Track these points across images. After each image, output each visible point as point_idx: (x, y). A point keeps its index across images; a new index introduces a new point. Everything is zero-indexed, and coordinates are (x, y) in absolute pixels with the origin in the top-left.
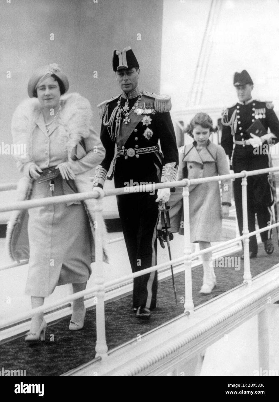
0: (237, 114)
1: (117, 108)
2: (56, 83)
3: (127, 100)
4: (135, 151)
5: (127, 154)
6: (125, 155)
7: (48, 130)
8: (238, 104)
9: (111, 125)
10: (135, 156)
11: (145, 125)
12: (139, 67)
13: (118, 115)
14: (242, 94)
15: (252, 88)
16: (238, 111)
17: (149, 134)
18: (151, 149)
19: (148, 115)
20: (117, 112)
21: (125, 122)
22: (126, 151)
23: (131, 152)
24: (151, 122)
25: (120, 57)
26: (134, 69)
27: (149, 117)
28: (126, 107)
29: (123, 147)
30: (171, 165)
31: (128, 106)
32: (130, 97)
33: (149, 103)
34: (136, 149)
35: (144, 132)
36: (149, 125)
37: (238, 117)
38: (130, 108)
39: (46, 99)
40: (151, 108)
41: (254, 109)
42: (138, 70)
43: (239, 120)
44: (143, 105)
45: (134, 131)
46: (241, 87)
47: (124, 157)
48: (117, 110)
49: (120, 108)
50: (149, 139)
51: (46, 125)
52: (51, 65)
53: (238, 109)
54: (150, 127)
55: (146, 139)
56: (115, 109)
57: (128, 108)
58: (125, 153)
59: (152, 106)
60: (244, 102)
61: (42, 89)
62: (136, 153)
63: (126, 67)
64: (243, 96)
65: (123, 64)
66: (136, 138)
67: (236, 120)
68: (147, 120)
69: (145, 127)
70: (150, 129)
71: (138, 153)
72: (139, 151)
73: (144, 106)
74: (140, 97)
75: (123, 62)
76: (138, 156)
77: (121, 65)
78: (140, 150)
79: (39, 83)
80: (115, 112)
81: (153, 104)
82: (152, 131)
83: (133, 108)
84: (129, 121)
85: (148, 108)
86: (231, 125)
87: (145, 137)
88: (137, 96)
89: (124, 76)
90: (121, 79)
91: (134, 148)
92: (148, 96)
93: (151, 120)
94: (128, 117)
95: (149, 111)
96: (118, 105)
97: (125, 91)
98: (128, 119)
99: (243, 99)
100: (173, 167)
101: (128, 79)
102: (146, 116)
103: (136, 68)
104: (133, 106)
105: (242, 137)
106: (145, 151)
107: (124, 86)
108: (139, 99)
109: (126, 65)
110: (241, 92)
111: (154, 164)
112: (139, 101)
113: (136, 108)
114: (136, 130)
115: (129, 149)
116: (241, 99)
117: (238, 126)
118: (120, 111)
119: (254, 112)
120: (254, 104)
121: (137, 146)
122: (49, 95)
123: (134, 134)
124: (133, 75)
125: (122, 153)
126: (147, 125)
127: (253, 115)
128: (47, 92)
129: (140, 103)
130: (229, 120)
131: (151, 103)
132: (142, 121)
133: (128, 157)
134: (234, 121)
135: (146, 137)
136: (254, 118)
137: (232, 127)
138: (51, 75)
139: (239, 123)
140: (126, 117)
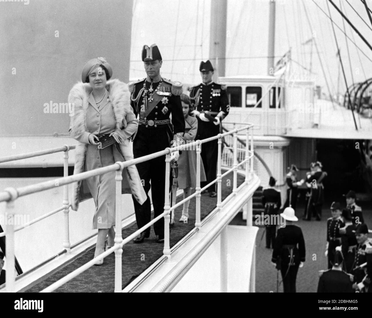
0: (200, 92)
1: (143, 89)
2: (104, 71)
3: (152, 84)
4: (154, 122)
5: (148, 124)
6: (146, 124)
7: (98, 107)
8: (201, 84)
9: (137, 102)
10: (154, 126)
11: (164, 104)
12: (161, 59)
13: (144, 94)
14: (206, 77)
15: (213, 74)
16: (201, 90)
17: (166, 110)
18: (165, 122)
19: (166, 96)
20: (143, 92)
21: (149, 100)
22: (148, 122)
23: (151, 123)
24: (168, 101)
25: (148, 51)
26: (157, 61)
27: (167, 98)
28: (151, 89)
29: (145, 118)
30: (180, 134)
31: (153, 88)
32: (154, 82)
33: (167, 88)
34: (155, 121)
35: (162, 109)
36: (166, 104)
37: (201, 94)
38: (154, 90)
39: (96, 83)
40: (168, 92)
41: (212, 89)
42: (160, 62)
43: (201, 96)
44: (163, 88)
45: (155, 108)
46: (205, 73)
47: (145, 126)
48: (143, 90)
49: (146, 89)
50: (165, 114)
51: (96, 103)
52: (98, 58)
53: (201, 88)
54: (167, 105)
55: (163, 114)
56: (141, 90)
57: (152, 90)
58: (146, 123)
59: (169, 90)
60: (206, 83)
61: (93, 76)
62: (155, 124)
63: (151, 59)
64: (206, 79)
65: (149, 57)
66: (156, 113)
67: (199, 96)
68: (165, 100)
69: (163, 105)
70: (167, 107)
71: (157, 124)
72: (156, 122)
73: (164, 90)
74: (161, 82)
75: (150, 55)
76: (156, 126)
77: (147, 57)
78: (158, 122)
79: (91, 71)
80: (142, 92)
81: (170, 89)
82: (168, 108)
83: (156, 90)
84: (152, 99)
85: (166, 92)
86: (195, 99)
87: (162, 112)
88: (158, 81)
89: (149, 66)
90: (147, 67)
91: (153, 120)
92: (167, 82)
93: (168, 100)
94: (152, 97)
95: (167, 94)
96: (144, 87)
97: (150, 77)
98: (152, 98)
99: (206, 81)
100: (182, 136)
101: (152, 68)
102: (165, 97)
103: (159, 60)
104: (156, 89)
105: (202, 108)
106: (161, 122)
107: (149, 72)
108: (160, 84)
109: (151, 58)
110: (205, 76)
111: (166, 132)
112: (160, 86)
113: (158, 91)
114: (157, 107)
115: (150, 121)
116: (205, 81)
117: (200, 100)
118: (146, 91)
119: (212, 91)
120: (213, 86)
121: (156, 119)
122: (99, 80)
123: (155, 110)
124: (157, 65)
125: (144, 122)
126: (165, 104)
127: (211, 93)
128: (97, 77)
129: (161, 87)
130: (194, 95)
131: (169, 88)
132: (162, 101)
133: (149, 126)
134: (198, 96)
135: (164, 113)
136: (212, 95)
137: (196, 100)
138: (99, 65)
139: (201, 98)
140: (150, 97)
